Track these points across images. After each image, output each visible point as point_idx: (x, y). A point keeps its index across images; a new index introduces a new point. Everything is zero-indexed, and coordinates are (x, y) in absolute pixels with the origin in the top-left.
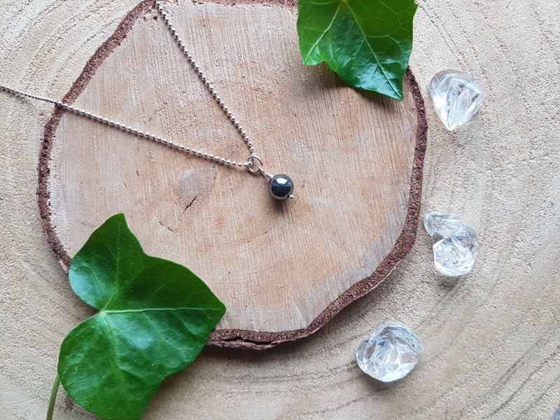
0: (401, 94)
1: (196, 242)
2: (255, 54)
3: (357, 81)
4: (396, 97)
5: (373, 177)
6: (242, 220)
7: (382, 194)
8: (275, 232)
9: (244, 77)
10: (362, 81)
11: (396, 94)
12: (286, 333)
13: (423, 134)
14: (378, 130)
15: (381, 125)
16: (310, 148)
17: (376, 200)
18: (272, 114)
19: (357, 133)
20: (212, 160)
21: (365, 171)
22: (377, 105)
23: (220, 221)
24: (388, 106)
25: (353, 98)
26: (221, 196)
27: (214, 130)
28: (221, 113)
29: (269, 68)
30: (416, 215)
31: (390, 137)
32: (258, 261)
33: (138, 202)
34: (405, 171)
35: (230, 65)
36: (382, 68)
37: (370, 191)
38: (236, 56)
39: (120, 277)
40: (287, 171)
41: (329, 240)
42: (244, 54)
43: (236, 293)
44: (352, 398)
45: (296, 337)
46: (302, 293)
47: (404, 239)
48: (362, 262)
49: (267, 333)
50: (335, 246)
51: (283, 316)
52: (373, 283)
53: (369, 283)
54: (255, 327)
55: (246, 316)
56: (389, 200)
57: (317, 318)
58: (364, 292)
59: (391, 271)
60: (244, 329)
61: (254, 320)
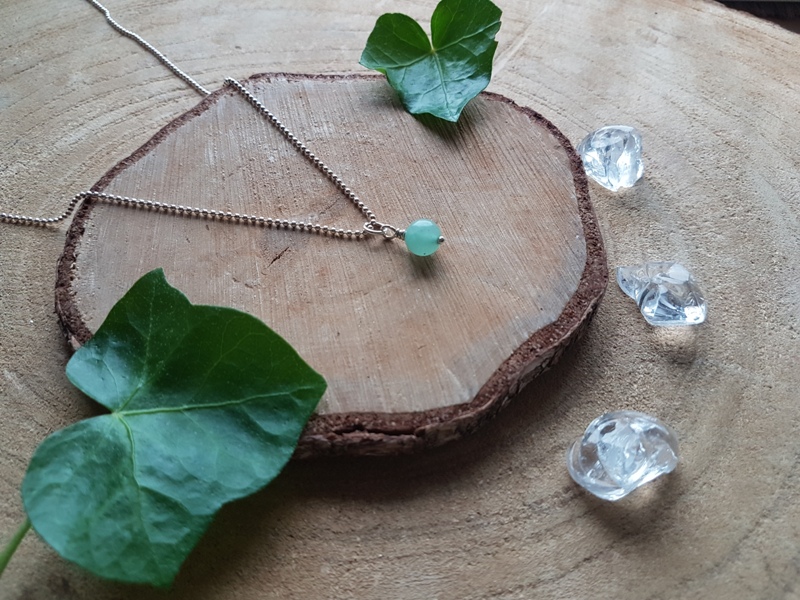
1: (287, 299)
6: (354, 270)
7: (545, 226)
9: (348, 134)
13: (579, 168)
15: (524, 162)
16: (439, 189)
18: (385, 161)
19: (496, 172)
21: (515, 206)
23: (323, 273)
27: (313, 181)
30: (599, 245)
32: (382, 316)
33: (203, 258)
34: (568, 202)
35: (331, 125)
37: (527, 224)
38: (339, 119)
41: (484, 283)
43: (350, 360)
44: (582, 555)
45: (456, 418)
46: (455, 352)
47: (591, 273)
48: (538, 303)
49: (406, 413)
50: (494, 289)
51: (430, 386)
52: (563, 330)
53: (557, 330)
54: (384, 405)
55: (368, 391)
56: (556, 232)
57: (486, 385)
58: (552, 343)
59: (586, 313)
60: (366, 410)
61: (382, 394)
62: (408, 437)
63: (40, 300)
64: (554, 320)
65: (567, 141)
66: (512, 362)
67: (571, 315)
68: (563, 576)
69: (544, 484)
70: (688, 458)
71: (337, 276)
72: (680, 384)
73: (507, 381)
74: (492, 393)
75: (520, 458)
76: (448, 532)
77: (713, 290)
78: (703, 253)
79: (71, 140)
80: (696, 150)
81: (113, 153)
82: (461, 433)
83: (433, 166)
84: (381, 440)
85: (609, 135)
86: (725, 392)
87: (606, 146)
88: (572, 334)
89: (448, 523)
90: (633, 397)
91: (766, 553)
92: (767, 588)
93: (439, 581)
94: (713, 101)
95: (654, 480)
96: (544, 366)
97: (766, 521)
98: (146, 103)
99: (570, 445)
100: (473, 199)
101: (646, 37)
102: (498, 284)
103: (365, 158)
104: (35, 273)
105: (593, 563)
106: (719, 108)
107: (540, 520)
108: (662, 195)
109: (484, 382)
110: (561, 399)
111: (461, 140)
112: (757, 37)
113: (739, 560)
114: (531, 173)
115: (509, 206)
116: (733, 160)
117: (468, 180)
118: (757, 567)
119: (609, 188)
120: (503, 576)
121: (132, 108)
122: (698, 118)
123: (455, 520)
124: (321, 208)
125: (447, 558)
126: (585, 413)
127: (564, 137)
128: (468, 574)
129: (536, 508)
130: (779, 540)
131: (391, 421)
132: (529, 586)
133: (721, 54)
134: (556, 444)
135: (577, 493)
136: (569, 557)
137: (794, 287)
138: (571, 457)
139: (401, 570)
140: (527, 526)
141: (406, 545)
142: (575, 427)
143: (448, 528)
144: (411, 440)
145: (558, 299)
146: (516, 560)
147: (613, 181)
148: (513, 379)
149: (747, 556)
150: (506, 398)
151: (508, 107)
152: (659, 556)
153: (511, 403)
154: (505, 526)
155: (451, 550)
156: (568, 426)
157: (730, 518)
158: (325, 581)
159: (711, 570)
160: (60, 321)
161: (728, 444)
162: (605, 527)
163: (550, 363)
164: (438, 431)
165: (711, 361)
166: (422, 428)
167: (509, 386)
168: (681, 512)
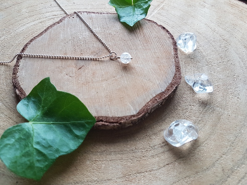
1: (82, 81)
5: (158, 57)
7: (163, 62)
8: (118, 77)
9: (105, 31)
12: (126, 117)
13: (175, 44)
15: (158, 42)
17: (161, 64)
18: (116, 40)
19: (149, 45)
21: (154, 55)
23: (94, 74)
26: (94, 65)
27: (93, 45)
29: (114, 29)
30: (179, 69)
31: (163, 45)
32: (111, 88)
33: (57, 67)
34: (171, 55)
37: (158, 61)
38: (102, 26)
41: (143, 79)
42: (105, 26)
43: (100, 100)
44: (166, 163)
45: (131, 119)
46: (132, 99)
47: (176, 77)
48: (159, 86)
49: (116, 117)
50: (146, 81)
51: (124, 109)
52: (166, 94)
53: (164, 94)
54: (109, 114)
55: (105, 110)
56: (166, 64)
57: (141, 110)
58: (162, 98)
59: (173, 89)
60: (104, 116)
61: (109, 111)
62: (116, 124)
63: (8, 78)
64: (163, 91)
65: (172, 36)
66: (149, 103)
67: (169, 90)
68: (160, 169)
69: (156, 141)
70: (202, 135)
71: (98, 75)
72: (201, 113)
73: (148, 109)
74: (142, 112)
75: (150, 132)
76: (126, 153)
77: (215, 85)
78: (213, 73)
79: (21, 30)
80: (214, 41)
81: (33, 34)
82: (133, 124)
83: (130, 42)
84: (108, 125)
85: (186, 35)
86: (215, 116)
87: (185, 38)
88: (168, 95)
89: (126, 151)
90: (186, 116)
91: (223, 166)
92: (222, 176)
93: (122, 168)
94: (221, 26)
95: (190, 142)
96: (159, 105)
97: (224, 156)
98: (45, 19)
99: (165, 129)
100: (142, 53)
101: (202, 5)
102: (147, 79)
103: (109, 39)
104: (7, 69)
105: (169, 166)
106: (222, 28)
107: (154, 152)
108: (202, 55)
109: (140, 109)
110: (164, 115)
111: (139, 34)
112: (237, 7)
113: (214, 167)
114: (160, 45)
115: (153, 55)
116: (225, 45)
117: (141, 47)
118: (220, 170)
119: (185, 52)
120: (141, 168)
121: (40, 21)
122: (215, 31)
123: (128, 150)
124: (95, 54)
125: (125, 161)
126: (171, 120)
127: (171, 35)
128: (131, 166)
129: (153, 147)
130: (228, 162)
131: (111, 119)
132: (149, 171)
133: (225, 11)
134: (161, 129)
135: (166, 144)
136: (162, 163)
137: (240, 85)
138: (165, 133)
139: (111, 164)
140: (150, 153)
141: (113, 157)
142: (167, 124)
143: (126, 152)
144: (117, 125)
145: (165, 85)
146: (146, 163)
147: (186, 49)
148: (149, 108)
149: (217, 166)
150: (147, 114)
151: (155, 24)
152: (190, 165)
153: (148, 116)
154: (143, 153)
155: (126, 159)
156: (165, 124)
157: (213, 154)
158: (87, 166)
159: (205, 170)
160: (13, 85)
161: (214, 132)
162: (174, 155)
163: (161, 104)
164: (125, 123)
165: (212, 106)
166: (121, 122)
167: (148, 110)
168: (198, 152)
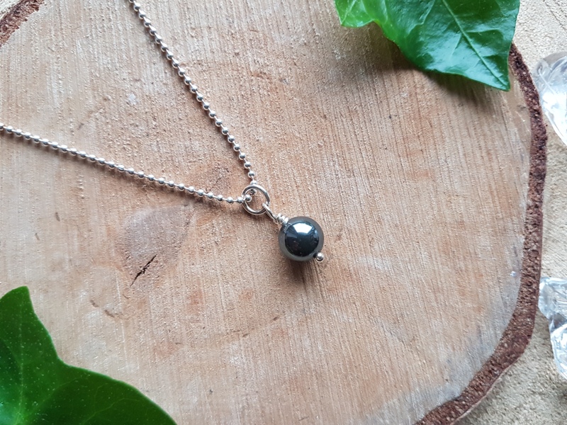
0: (507, 80)
1: (153, 336)
2: (257, 18)
3: (429, 59)
4: (498, 86)
6: (233, 295)
7: (478, 251)
8: (290, 319)
9: (237, 54)
10: (437, 59)
11: (497, 80)
13: (541, 149)
14: (467, 141)
15: (472, 132)
16: (351, 172)
19: (432, 147)
20: (182, 194)
22: (464, 100)
23: (195, 299)
24: (482, 102)
25: (423, 87)
26: (197, 255)
28: (198, 113)
29: (280, 40)
30: (534, 286)
32: (262, 372)
33: (56, 266)
34: (515, 212)
35: (214, 35)
36: (470, 40)
37: (457, 246)
38: (226, 22)
39: (27, 394)
40: (310, 212)
42: (239, 18)
47: (515, 329)
48: (445, 372)
50: (398, 345)
52: (464, 407)
53: (457, 407)
56: (489, 263)
64: (457, 395)
71: (212, 306)
83: (348, 127)
100: (394, 193)
114: (478, 154)
127: (533, 88)
145: (469, 368)
